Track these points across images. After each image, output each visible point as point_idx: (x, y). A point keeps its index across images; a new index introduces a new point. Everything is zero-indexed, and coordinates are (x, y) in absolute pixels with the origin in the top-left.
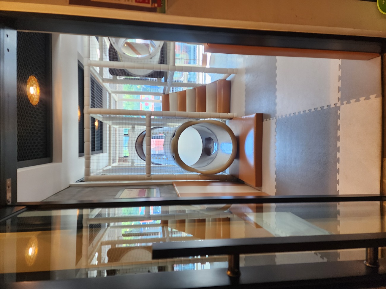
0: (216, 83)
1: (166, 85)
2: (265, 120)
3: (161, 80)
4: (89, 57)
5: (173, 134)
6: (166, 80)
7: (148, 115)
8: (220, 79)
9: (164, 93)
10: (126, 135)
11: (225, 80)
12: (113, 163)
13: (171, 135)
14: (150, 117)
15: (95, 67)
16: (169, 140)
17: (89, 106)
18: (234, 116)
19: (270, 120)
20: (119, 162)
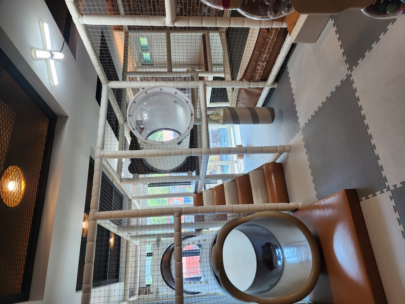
0: (263, 169)
1: (199, 178)
2: (364, 198)
3: (192, 173)
4: (103, 148)
5: (213, 240)
6: (198, 174)
7: (176, 214)
8: (267, 162)
9: (196, 192)
10: (150, 255)
11: (274, 163)
12: (130, 296)
13: (210, 243)
14: (179, 216)
15: (108, 160)
16: (208, 251)
17: (96, 209)
18: (298, 206)
19: (375, 195)
20: (139, 295)
